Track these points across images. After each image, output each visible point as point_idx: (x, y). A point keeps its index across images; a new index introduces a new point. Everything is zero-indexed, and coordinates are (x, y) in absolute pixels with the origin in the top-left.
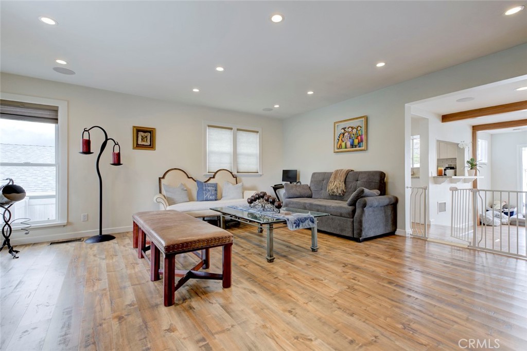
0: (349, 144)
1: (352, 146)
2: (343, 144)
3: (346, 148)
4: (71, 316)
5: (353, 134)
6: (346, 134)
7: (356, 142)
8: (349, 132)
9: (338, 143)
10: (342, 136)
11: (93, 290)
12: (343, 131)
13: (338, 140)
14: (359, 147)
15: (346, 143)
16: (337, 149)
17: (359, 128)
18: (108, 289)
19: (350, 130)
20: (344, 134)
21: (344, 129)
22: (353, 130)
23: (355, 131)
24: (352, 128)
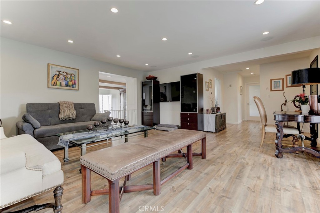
0: (63, 83)
1: (67, 85)
2: (58, 83)
3: (61, 86)
4: (238, 174)
5: (68, 78)
6: (61, 76)
7: (70, 83)
8: (64, 76)
9: (52, 81)
10: (57, 76)
11: (221, 183)
12: (58, 73)
13: (53, 78)
14: (73, 87)
15: (61, 83)
16: (51, 85)
17: (73, 75)
18: (214, 178)
19: (65, 74)
20: (58, 76)
21: (59, 72)
22: (68, 75)
23: (69, 76)
24: (67, 73)
